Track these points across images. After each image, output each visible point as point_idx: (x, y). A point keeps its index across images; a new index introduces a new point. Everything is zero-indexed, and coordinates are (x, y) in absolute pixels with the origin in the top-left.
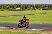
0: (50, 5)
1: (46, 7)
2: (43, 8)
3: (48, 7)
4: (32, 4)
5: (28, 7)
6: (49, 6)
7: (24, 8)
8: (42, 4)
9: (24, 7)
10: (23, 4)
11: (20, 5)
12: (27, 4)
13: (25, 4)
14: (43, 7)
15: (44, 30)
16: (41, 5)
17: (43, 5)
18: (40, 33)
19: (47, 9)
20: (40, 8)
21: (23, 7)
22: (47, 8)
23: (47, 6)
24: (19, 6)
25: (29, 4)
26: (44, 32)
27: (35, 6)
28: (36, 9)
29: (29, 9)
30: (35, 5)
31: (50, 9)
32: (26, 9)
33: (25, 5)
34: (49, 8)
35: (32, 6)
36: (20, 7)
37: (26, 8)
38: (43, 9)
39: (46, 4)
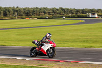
0: (53, 10)
1: (45, 13)
2: (39, 15)
3: (49, 13)
4: (18, 7)
5: (9, 12)
6: (51, 11)
7: (2, 15)
8: (37, 8)
9: (2, 12)
12: (7, 7)
13: (4, 8)
16: (35, 10)
17: (38, 10)
20: (33, 16)
22: (47, 15)
23: (47, 11)
25: (12, 7)
27: (23, 11)
28: (24, 17)
29: (11, 16)
30: (24, 9)
32: (6, 18)
33: (4, 10)
34: (51, 16)
35: (17, 11)
37: (5, 15)
38: (39, 17)
39: (44, 8)
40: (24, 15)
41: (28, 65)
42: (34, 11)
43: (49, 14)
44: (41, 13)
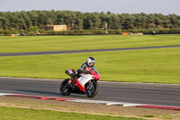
0: (171, 19)
1: (157, 23)
2: (147, 27)
3: (165, 23)
4: (109, 13)
5: (94, 22)
6: (168, 21)
7: (81, 26)
8: (143, 14)
9: (81, 21)
10: (78, 14)
11: (66, 15)
13: (85, 14)
14: (145, 23)
15: (147, 107)
16: (140, 18)
17: (145, 17)
18: (134, 116)
19: (161, 33)
20: (135, 30)
21: (77, 23)
22: (161, 28)
23: (160, 21)
24: (62, 20)
26: (150, 112)
27: (118, 19)
28: (120, 30)
29: (97, 29)
30: (120, 16)
31: (170, 33)
32: (89, 31)
33: (85, 18)
34: (168, 29)
35: (107, 20)
36: (67, 24)
37: (87, 26)
39: (156, 15)
40: (120, 27)
41: (126, 116)
42: (137, 20)
43: (165, 25)
44: (150, 24)
